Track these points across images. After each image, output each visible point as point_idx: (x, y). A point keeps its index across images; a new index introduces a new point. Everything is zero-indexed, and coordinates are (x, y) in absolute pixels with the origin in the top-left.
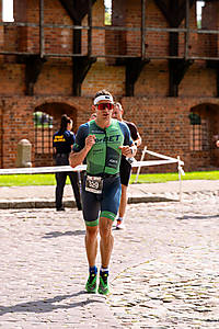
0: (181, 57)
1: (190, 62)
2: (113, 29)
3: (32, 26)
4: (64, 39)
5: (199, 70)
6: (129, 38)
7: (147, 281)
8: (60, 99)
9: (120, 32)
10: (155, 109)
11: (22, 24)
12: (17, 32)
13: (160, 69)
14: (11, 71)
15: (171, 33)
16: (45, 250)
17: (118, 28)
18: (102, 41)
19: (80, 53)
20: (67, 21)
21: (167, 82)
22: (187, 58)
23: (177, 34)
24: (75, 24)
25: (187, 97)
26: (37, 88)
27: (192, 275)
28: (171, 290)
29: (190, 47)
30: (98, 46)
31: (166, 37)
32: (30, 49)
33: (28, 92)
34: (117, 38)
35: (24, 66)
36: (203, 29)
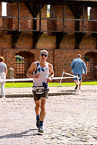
0: (80, 31)
1: (85, 34)
2: (51, 19)
3: (15, 18)
4: (29, 24)
5: (89, 37)
6: (58, 23)
7: (61, 128)
8: (27, 50)
9: (54, 20)
10: (69, 54)
11: (11, 17)
12: (8, 21)
13: (71, 37)
14: (6, 38)
15: (76, 21)
16: (17, 115)
17: (53, 19)
18: (46, 24)
19: (36, 30)
20: (30, 16)
21: (74, 42)
22: (83, 32)
23: (79, 21)
24: (34, 17)
25: (83, 49)
26: (17, 45)
27: (80, 126)
28: (71, 132)
29: (84, 27)
30: (44, 27)
31: (74, 23)
32: (14, 28)
33: (13, 47)
34: (52, 23)
35: (11, 35)
36: (90, 19)
